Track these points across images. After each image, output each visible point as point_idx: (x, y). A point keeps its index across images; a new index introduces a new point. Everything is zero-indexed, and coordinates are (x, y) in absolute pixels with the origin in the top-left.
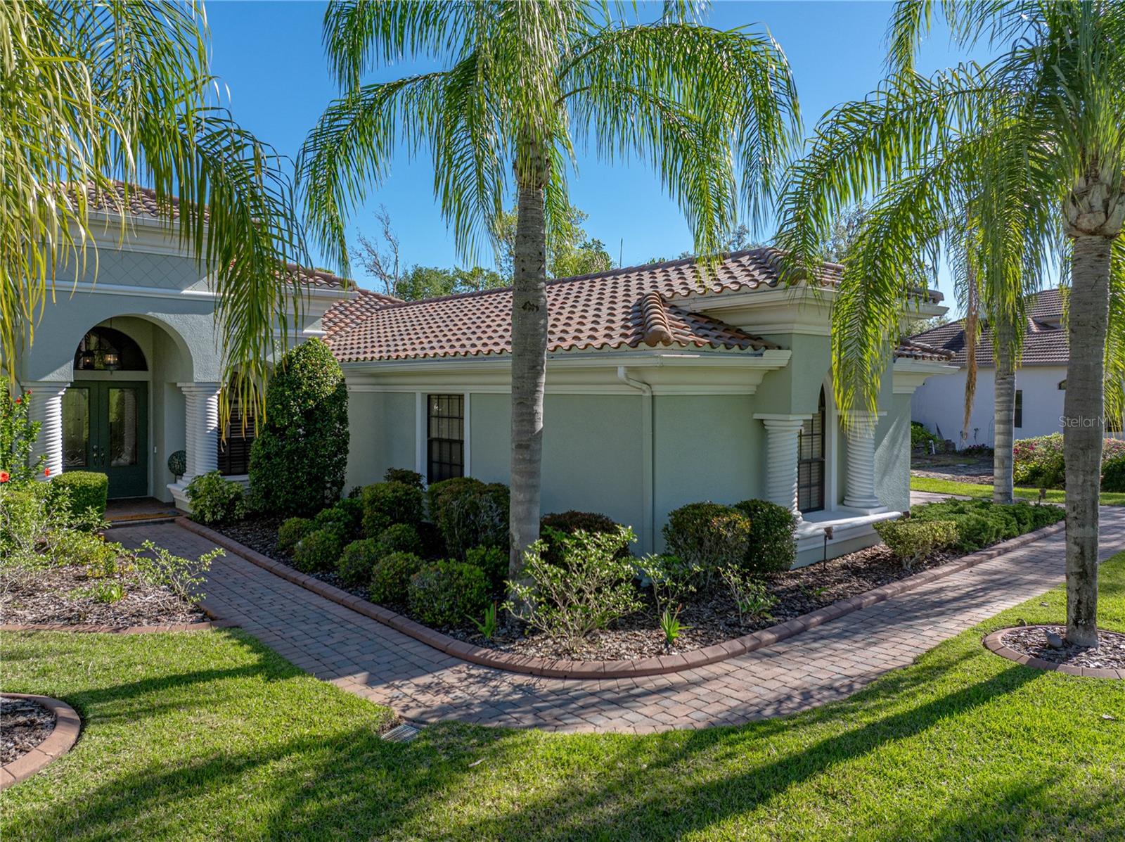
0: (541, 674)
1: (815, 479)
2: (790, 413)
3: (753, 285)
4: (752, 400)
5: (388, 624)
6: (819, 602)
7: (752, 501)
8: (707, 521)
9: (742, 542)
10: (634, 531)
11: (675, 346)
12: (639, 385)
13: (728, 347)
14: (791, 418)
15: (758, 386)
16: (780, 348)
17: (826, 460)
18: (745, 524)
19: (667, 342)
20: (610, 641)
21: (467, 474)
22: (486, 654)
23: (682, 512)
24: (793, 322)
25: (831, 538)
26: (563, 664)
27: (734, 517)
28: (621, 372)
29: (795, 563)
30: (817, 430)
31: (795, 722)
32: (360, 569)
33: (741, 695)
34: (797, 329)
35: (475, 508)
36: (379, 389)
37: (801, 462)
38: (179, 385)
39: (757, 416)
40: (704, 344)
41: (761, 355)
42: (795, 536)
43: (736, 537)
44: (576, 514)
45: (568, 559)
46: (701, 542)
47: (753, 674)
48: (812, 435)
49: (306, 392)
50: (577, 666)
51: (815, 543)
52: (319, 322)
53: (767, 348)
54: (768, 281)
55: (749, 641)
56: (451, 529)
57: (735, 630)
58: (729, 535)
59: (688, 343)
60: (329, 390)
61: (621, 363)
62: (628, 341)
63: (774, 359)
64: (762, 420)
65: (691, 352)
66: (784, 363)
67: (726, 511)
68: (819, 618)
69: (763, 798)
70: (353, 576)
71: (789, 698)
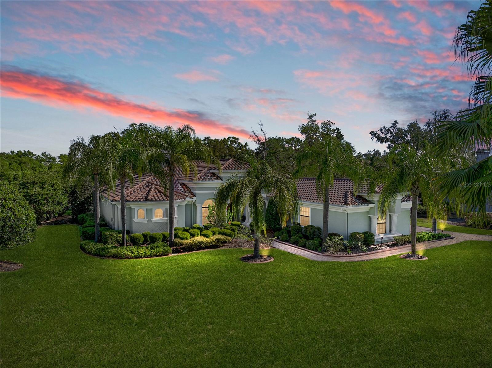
1: (384, 227)
7: (366, 232)
8: (356, 235)
9: (362, 239)
10: (343, 237)
12: (345, 211)
13: (362, 204)
14: (375, 216)
15: (369, 211)
16: (373, 203)
17: (386, 223)
18: (363, 236)
19: (350, 205)
20: (339, 253)
23: (352, 233)
27: (361, 235)
28: (341, 209)
29: (375, 243)
35: (315, 231)
37: (378, 224)
39: (369, 215)
40: (357, 204)
41: (368, 205)
42: (375, 238)
44: (334, 233)
45: (333, 240)
46: (355, 239)
50: (334, 255)
51: (379, 240)
53: (370, 204)
56: (310, 234)
58: (360, 238)
62: (343, 204)
63: (371, 206)
66: (374, 206)
67: (360, 233)
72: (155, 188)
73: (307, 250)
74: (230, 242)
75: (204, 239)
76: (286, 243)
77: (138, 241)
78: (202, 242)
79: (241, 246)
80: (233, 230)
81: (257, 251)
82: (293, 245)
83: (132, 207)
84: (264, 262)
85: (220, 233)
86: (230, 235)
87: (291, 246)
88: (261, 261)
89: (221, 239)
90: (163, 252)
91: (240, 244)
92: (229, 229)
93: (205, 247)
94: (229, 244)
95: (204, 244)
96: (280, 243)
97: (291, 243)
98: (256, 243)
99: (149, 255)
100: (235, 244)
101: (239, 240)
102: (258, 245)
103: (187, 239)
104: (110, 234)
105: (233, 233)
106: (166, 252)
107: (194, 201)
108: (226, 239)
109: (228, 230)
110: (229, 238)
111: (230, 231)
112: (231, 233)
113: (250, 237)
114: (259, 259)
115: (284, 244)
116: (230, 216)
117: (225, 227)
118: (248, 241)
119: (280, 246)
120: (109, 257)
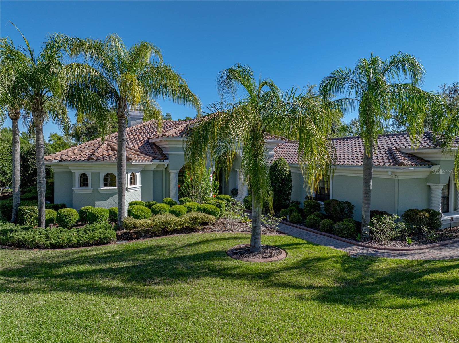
0: (378, 248)
1: (446, 203)
2: (439, 184)
3: (428, 146)
4: (426, 179)
5: (329, 236)
6: (450, 238)
7: (427, 209)
8: (416, 214)
9: (427, 220)
11: (407, 166)
12: (395, 176)
13: (421, 165)
14: (440, 185)
15: (428, 175)
16: (436, 165)
17: (450, 197)
18: (427, 215)
19: (404, 165)
20: (392, 243)
21: (331, 198)
22: (362, 244)
23: (408, 211)
24: (441, 157)
25: (453, 221)
26: (383, 247)
27: (424, 213)
28: (390, 173)
29: (442, 227)
30: (447, 188)
31: (449, 261)
32: (312, 223)
33: (433, 256)
34: (442, 159)
36: (297, 172)
37: (442, 197)
38: (236, 169)
39: (428, 184)
40: (414, 165)
41: (431, 167)
42: (442, 220)
43: (425, 218)
44: (378, 211)
46: (416, 219)
47: (435, 252)
48: (445, 189)
49: (282, 173)
50: (387, 248)
51: (447, 222)
52: (273, 150)
53: (432, 165)
54: (433, 146)
55: (432, 245)
57: (425, 243)
58: (423, 218)
59: (410, 165)
60: (288, 173)
61: (390, 171)
62: (392, 164)
63: (434, 168)
64: (429, 185)
65: (410, 168)
66: (438, 169)
67: (422, 211)
68: (451, 242)
69: (446, 271)
70: (311, 225)
71: (447, 257)
72: (108, 144)
73: (337, 237)
74: (214, 224)
75: (172, 218)
76: (299, 226)
77: (66, 220)
78: (167, 222)
79: (231, 230)
80: (219, 206)
81: (257, 238)
82: (310, 229)
83: (72, 171)
84: (270, 260)
85: (199, 209)
86: (213, 213)
87: (307, 230)
88: (264, 258)
89: (199, 218)
90: (100, 238)
91: (229, 226)
92: (213, 204)
93: (173, 230)
94: (212, 227)
95: (171, 226)
96: (288, 226)
97: (306, 226)
98: (255, 225)
99: (74, 244)
100: (221, 226)
101: (227, 221)
102: (257, 228)
103: (145, 218)
104: (29, 209)
105: (219, 209)
106: (105, 239)
107: (166, 166)
108: (207, 218)
109: (211, 206)
110: (212, 217)
111: (215, 207)
112: (214, 209)
113: (244, 217)
114: (261, 253)
115: (296, 227)
116: (216, 186)
117: (208, 201)
118: (240, 222)
119: (290, 230)
120: (10, 245)
